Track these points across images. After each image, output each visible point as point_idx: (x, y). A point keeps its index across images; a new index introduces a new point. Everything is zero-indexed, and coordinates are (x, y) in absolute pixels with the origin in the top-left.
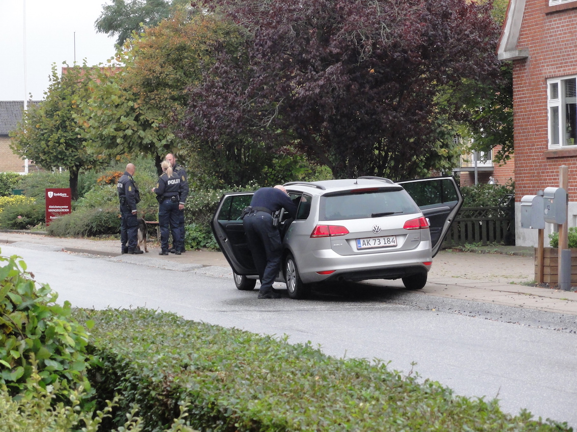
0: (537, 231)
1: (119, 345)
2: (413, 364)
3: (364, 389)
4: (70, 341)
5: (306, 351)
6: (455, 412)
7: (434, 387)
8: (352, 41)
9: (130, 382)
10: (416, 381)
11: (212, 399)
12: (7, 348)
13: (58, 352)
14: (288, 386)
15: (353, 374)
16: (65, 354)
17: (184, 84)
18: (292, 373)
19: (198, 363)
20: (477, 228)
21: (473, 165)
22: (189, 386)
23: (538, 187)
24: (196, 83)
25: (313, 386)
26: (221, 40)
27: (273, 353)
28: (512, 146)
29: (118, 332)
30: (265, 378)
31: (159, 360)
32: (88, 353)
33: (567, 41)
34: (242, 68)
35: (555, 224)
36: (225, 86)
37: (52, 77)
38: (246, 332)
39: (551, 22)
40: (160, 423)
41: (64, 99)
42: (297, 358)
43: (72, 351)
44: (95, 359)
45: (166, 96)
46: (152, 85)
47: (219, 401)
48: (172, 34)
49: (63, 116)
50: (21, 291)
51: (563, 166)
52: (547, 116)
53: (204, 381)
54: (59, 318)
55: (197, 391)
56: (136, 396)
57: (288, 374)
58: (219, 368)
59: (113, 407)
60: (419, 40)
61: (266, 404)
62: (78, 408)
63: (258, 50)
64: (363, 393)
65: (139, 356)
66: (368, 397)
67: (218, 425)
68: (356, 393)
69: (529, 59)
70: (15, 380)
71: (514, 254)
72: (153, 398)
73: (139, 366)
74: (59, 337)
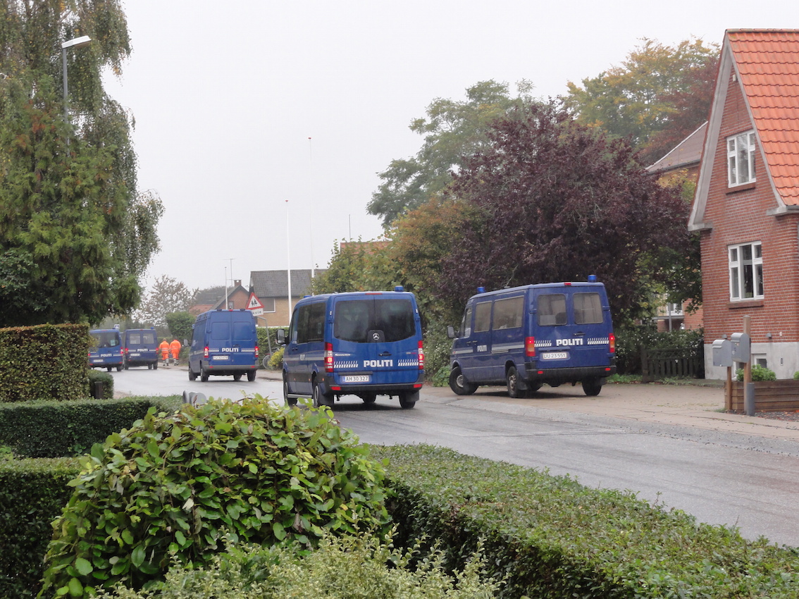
0: (726, 367)
1: (411, 478)
2: (658, 494)
3: (621, 517)
4: (370, 476)
5: (566, 483)
6: (702, 538)
7: (679, 514)
8: (571, 219)
9: (421, 510)
10: (663, 509)
11: (495, 528)
12: (320, 484)
13: (361, 486)
14: (557, 515)
15: (610, 503)
16: (366, 488)
17: (439, 255)
18: (558, 502)
19: (478, 494)
20: (674, 366)
21: (668, 315)
22: (474, 517)
23: (723, 332)
24: (449, 254)
25: (578, 515)
26: (468, 220)
27: (539, 484)
28: (701, 300)
29: (407, 466)
30: (537, 509)
31: (445, 493)
32: (385, 487)
33: (744, 215)
34: (485, 242)
35: (737, 362)
36: (471, 256)
37: (334, 251)
38: (513, 465)
39: (730, 200)
40: (448, 546)
41: (343, 268)
42: (559, 488)
43: (373, 485)
44: (390, 490)
45: (425, 265)
46: (414, 256)
47: (501, 530)
48: (429, 216)
49: (343, 282)
50: (330, 436)
51: (746, 316)
52: (728, 275)
53: (485, 511)
54: (361, 457)
55: (480, 521)
56: (428, 522)
57: (555, 504)
58: (496, 498)
59: (421, 544)
60: (624, 217)
61: (541, 532)
62: (392, 545)
63: (497, 227)
64: (621, 520)
65: (428, 488)
66: (625, 525)
67: (500, 550)
68: (615, 521)
69: (713, 230)
70: (326, 510)
71: (704, 386)
72: (442, 525)
73: (429, 497)
74: (361, 474)
